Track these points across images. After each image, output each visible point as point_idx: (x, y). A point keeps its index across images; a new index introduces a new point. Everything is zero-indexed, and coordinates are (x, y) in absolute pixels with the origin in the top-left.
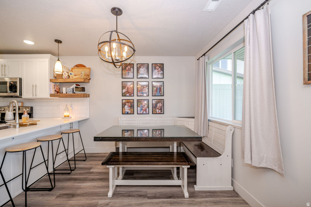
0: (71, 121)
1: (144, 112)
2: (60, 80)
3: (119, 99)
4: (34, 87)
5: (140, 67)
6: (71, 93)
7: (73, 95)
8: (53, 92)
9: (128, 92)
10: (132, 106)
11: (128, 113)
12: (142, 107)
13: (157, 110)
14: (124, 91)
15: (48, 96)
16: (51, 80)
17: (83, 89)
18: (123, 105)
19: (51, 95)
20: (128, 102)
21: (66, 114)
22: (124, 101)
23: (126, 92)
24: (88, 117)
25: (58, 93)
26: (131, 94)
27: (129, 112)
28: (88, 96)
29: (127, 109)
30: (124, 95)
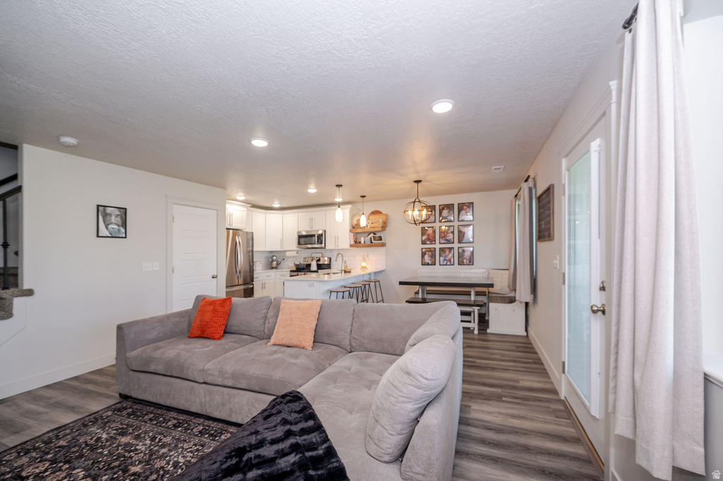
0: (368, 271)
1: (448, 263)
2: (359, 230)
3: (418, 247)
4: (337, 238)
5: (443, 209)
6: (369, 243)
7: (371, 245)
8: (353, 243)
9: (428, 239)
10: (433, 256)
11: (428, 264)
12: (446, 257)
13: (465, 261)
14: (424, 238)
15: (348, 247)
16: (351, 231)
17: (380, 238)
18: (423, 254)
19: (351, 246)
20: (428, 251)
21: (364, 264)
22: (424, 250)
23: (426, 239)
24: (384, 268)
25: (357, 243)
26: (432, 240)
27: (430, 262)
28: (383, 245)
29: (427, 259)
30: (423, 243)
